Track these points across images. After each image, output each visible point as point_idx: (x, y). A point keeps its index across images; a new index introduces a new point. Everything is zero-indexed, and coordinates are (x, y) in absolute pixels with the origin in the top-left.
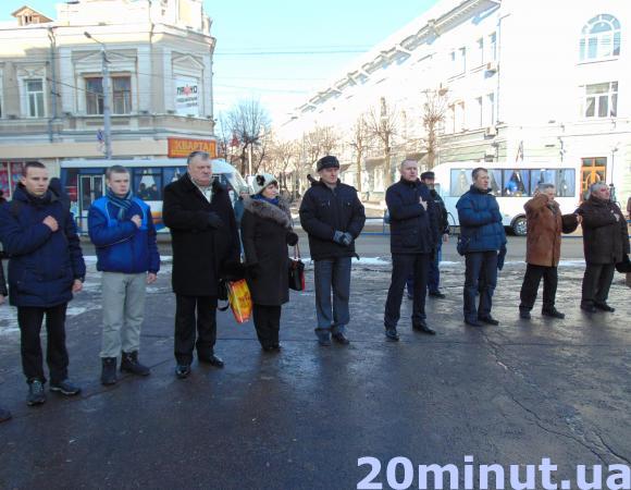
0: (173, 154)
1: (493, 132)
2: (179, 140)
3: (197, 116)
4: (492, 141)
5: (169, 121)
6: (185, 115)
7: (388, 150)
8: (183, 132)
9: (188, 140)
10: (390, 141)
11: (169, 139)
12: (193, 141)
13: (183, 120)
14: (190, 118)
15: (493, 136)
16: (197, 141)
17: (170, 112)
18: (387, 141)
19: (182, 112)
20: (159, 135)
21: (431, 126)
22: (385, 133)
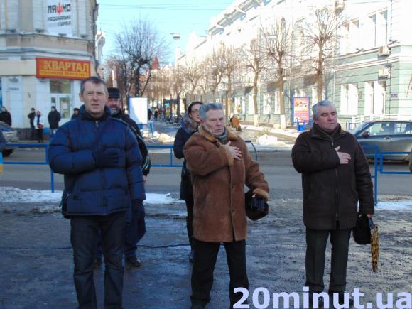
0: (42, 74)
1: (386, 51)
2: (48, 59)
3: (69, 36)
4: (384, 61)
5: (38, 40)
6: (56, 34)
7: (281, 71)
8: (54, 51)
9: (59, 60)
10: (283, 61)
11: (38, 59)
12: (64, 61)
13: (55, 39)
14: (62, 37)
15: (386, 56)
16: (70, 61)
17: (39, 31)
18: (280, 62)
19: (53, 31)
20: (28, 54)
21: (321, 46)
22: (279, 54)
